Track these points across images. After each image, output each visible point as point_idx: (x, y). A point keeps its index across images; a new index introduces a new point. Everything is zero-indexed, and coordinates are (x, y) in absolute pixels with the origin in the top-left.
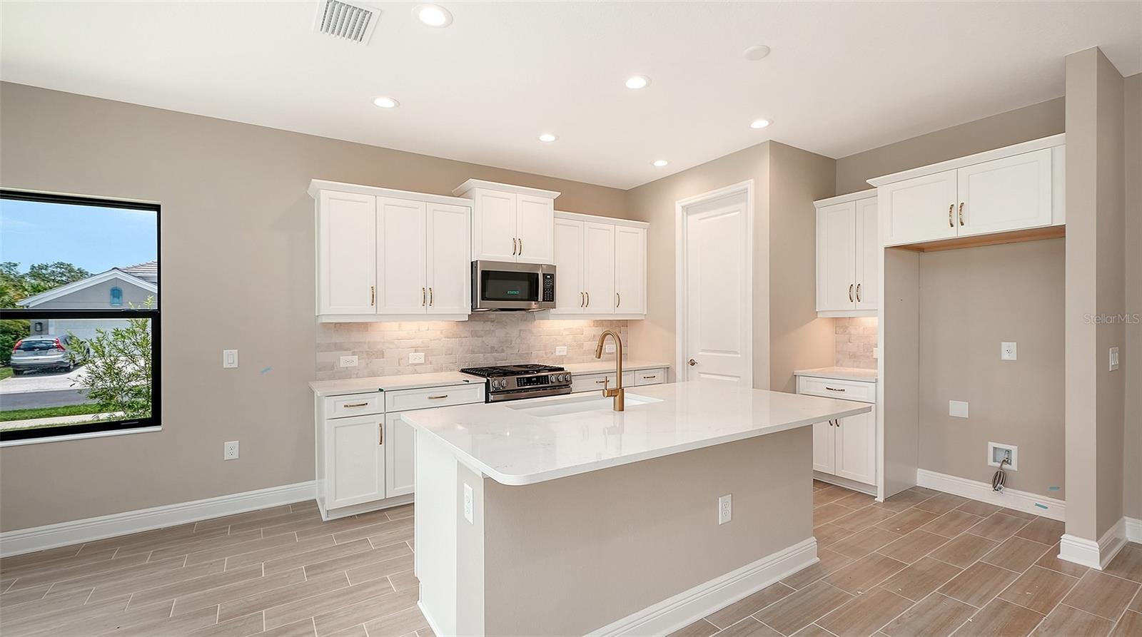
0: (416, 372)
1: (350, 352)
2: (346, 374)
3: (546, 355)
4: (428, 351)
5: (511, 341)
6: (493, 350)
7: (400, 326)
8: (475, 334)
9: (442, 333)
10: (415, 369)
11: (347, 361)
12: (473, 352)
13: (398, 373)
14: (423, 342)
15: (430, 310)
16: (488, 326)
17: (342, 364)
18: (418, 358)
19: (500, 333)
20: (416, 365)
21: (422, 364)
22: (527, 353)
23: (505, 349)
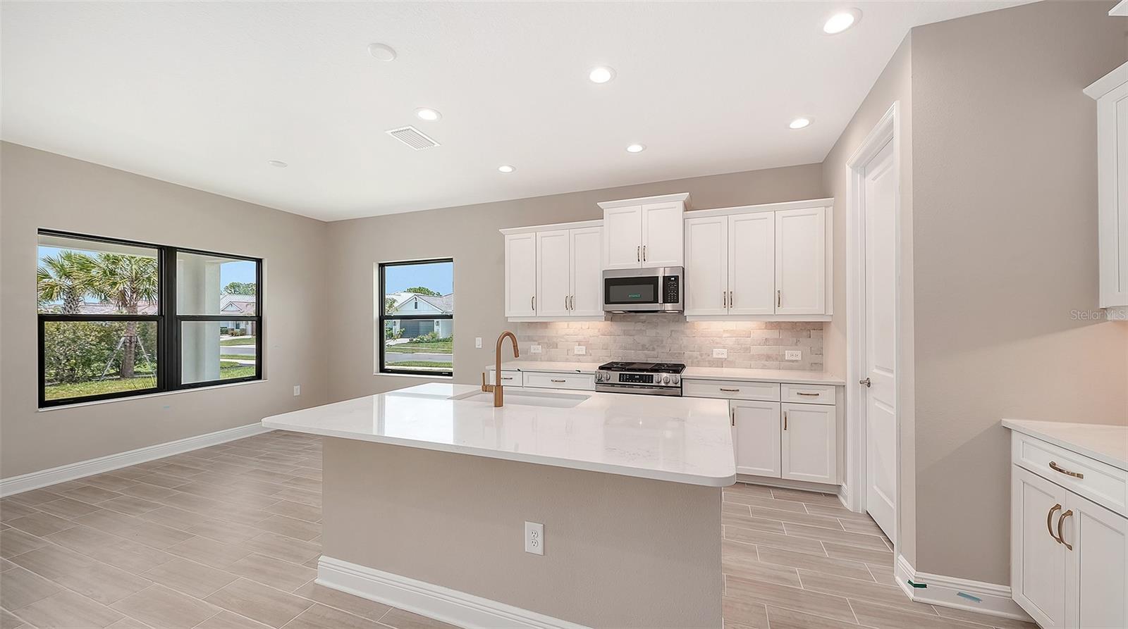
0: (579, 361)
1: (537, 343)
2: (534, 358)
3: (701, 356)
4: (588, 345)
5: (662, 341)
6: (644, 347)
7: (568, 325)
8: (626, 333)
9: (599, 331)
10: (579, 358)
11: (536, 349)
12: (625, 348)
13: (567, 360)
14: (585, 338)
15: (572, 313)
16: (639, 326)
17: (532, 351)
18: (581, 350)
19: (651, 333)
20: (579, 355)
21: (584, 355)
22: (679, 353)
23: (655, 347)
